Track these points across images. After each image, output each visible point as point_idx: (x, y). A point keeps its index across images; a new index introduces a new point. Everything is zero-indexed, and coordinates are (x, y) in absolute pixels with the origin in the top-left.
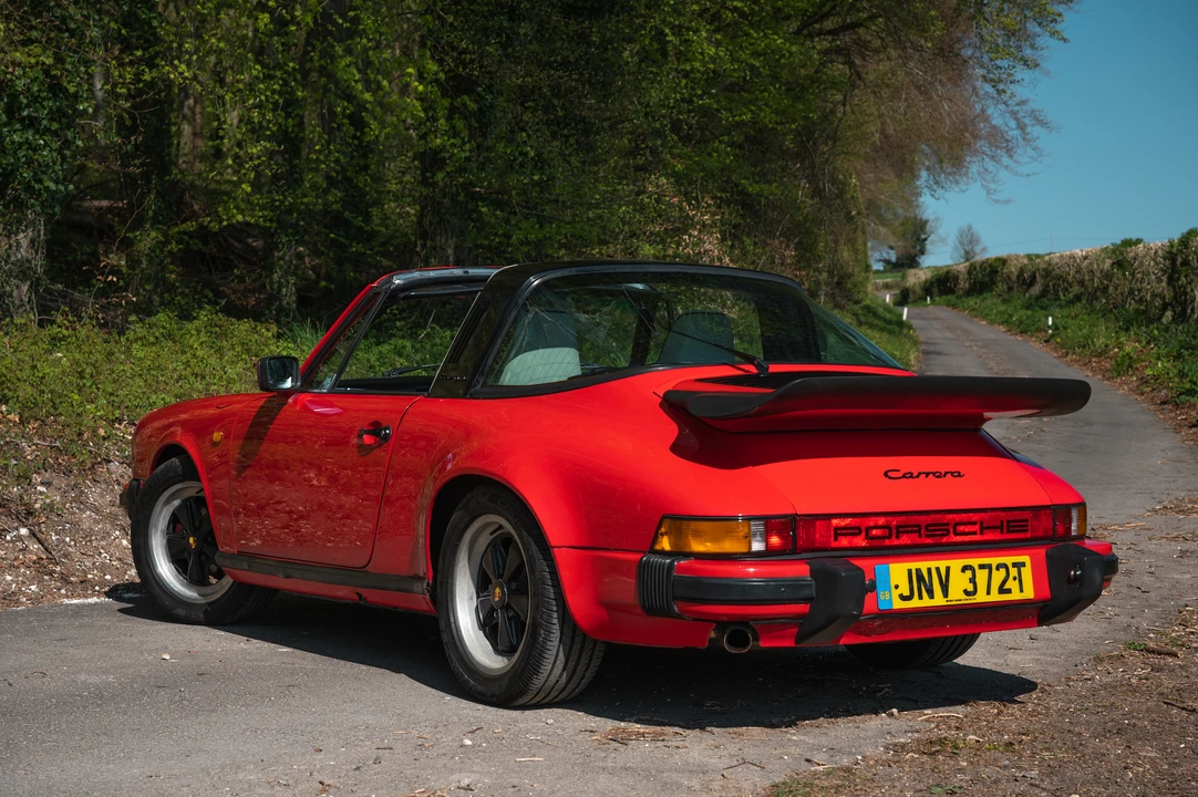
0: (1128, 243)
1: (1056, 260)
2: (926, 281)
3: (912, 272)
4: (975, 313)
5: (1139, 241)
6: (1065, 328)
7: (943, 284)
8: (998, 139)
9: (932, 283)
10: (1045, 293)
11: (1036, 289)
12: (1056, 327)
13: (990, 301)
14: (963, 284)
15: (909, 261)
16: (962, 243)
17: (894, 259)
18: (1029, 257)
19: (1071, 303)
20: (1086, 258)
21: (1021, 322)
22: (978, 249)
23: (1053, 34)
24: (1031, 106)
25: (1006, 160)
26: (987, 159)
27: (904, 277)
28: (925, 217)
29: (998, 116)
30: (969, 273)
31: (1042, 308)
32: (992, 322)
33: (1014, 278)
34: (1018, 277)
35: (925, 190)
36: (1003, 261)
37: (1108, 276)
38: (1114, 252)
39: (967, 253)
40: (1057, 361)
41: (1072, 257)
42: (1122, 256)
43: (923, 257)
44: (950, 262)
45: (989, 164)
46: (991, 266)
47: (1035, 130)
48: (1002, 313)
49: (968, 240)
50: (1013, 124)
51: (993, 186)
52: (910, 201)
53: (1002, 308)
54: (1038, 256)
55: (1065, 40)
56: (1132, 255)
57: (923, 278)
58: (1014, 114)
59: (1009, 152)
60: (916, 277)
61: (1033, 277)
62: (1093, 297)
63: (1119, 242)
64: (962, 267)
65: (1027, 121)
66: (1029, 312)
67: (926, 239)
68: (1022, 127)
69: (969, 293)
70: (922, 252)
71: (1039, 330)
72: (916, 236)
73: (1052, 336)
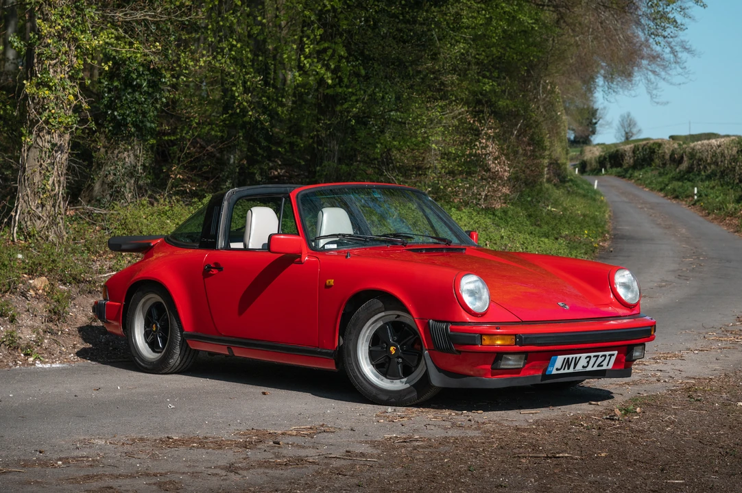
2: (600, 157)
3: (587, 148)
4: (640, 182)
6: (706, 195)
7: (613, 160)
8: (654, 58)
9: (605, 158)
10: (690, 170)
11: (684, 166)
12: (700, 195)
13: (649, 174)
14: (629, 160)
15: (582, 141)
16: (623, 126)
17: (572, 138)
19: (709, 177)
21: (674, 190)
22: (634, 131)
25: (663, 74)
26: (650, 73)
27: (582, 152)
28: (596, 106)
30: (634, 152)
31: (689, 180)
32: (652, 189)
33: (667, 157)
34: (671, 156)
36: (660, 145)
39: (627, 133)
40: (702, 219)
43: (594, 137)
44: (615, 142)
45: (651, 76)
46: (650, 148)
47: (683, 55)
48: (660, 183)
49: (627, 123)
50: (668, 50)
51: (654, 92)
52: (587, 96)
53: (660, 180)
57: (597, 153)
58: (669, 43)
59: (665, 68)
60: (592, 153)
61: (682, 158)
64: (628, 147)
65: (677, 48)
66: (680, 183)
67: (596, 123)
68: (673, 52)
69: (634, 168)
70: (594, 132)
71: (687, 197)
72: (589, 119)
73: (698, 201)
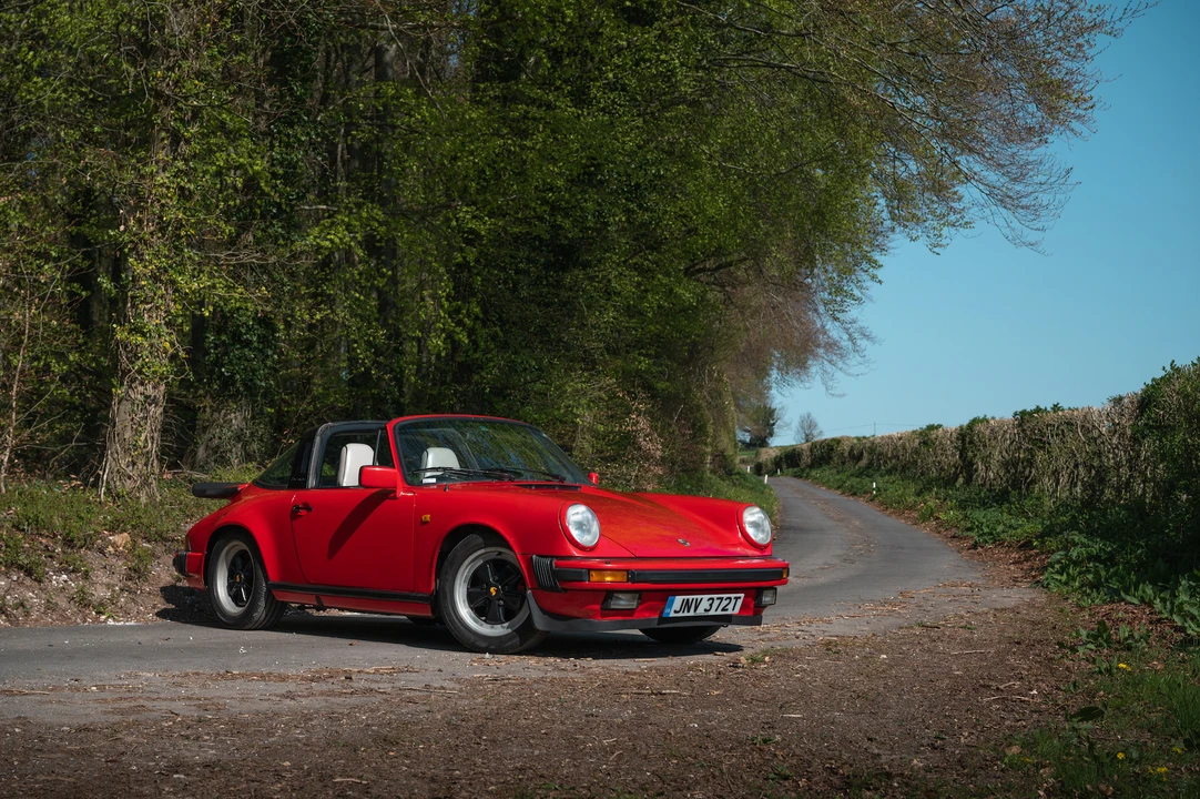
0: (931, 428)
1: (879, 441)
2: (776, 457)
3: (763, 450)
4: (818, 482)
5: (940, 426)
6: (885, 490)
7: (790, 459)
8: (832, 346)
9: (781, 459)
10: (870, 465)
11: (864, 462)
12: (878, 489)
13: (826, 472)
14: (806, 459)
15: (760, 442)
16: (802, 428)
17: (748, 440)
18: (858, 439)
19: (889, 472)
20: (900, 439)
21: (852, 486)
22: (815, 432)
23: (873, 277)
24: (860, 324)
25: (840, 364)
26: (826, 363)
27: (757, 454)
28: (773, 406)
29: (834, 331)
30: (811, 450)
31: (868, 476)
32: (829, 488)
33: (846, 454)
34: (850, 453)
35: (774, 385)
36: (838, 441)
37: (916, 452)
38: (921, 434)
39: (807, 435)
40: (879, 513)
41: (890, 438)
42: (927, 437)
43: (771, 439)
44: (794, 443)
45: (827, 366)
46: (828, 445)
47: (862, 343)
48: (838, 480)
49: (808, 425)
50: (846, 337)
51: (830, 383)
52: (762, 393)
53: (838, 477)
54: (864, 438)
55: (880, 282)
56: (934, 436)
57: (774, 455)
58: (847, 330)
59: (842, 356)
60: (767, 455)
61: (862, 454)
62: (904, 468)
63: (925, 427)
64: (805, 446)
65: (856, 335)
66: (858, 480)
67: (774, 424)
68: (852, 339)
69: (811, 466)
70: (771, 434)
71: (866, 492)
72: (766, 420)
73: (876, 496)
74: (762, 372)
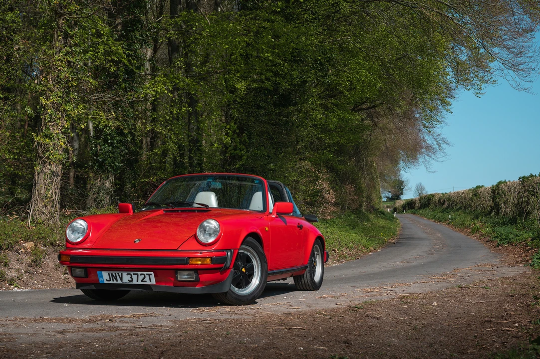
0: (478, 187)
1: (452, 194)
2: (403, 205)
3: (398, 201)
4: (422, 215)
5: (483, 186)
6: (455, 219)
7: (410, 205)
8: (429, 148)
9: (406, 205)
10: (447, 208)
11: (445, 206)
12: (452, 219)
13: (427, 211)
14: (418, 205)
15: (396, 197)
16: (418, 190)
17: (390, 197)
18: (442, 194)
19: (457, 210)
20: (463, 193)
21: (439, 218)
22: (424, 192)
23: (448, 110)
24: (443, 136)
25: (433, 156)
26: (426, 156)
27: (395, 203)
28: (402, 180)
29: (429, 140)
30: (420, 200)
31: (447, 212)
32: (428, 219)
33: (437, 202)
34: (439, 201)
35: (402, 169)
36: (433, 196)
37: (471, 199)
38: (473, 190)
39: (420, 194)
40: (452, 231)
41: (458, 193)
42: (476, 192)
43: (402, 196)
44: (413, 198)
46: (428, 197)
47: (444, 146)
48: (432, 215)
49: (420, 188)
50: (435, 143)
51: (428, 166)
52: (396, 173)
53: (433, 213)
54: (446, 193)
55: (452, 113)
56: (479, 191)
57: (402, 203)
58: (436, 139)
59: (434, 153)
60: (399, 203)
61: (444, 201)
62: (465, 208)
63: (475, 187)
64: (417, 198)
65: (440, 142)
66: (442, 214)
67: (403, 189)
68: (439, 144)
69: (420, 208)
70: (402, 194)
71: (445, 220)
72: (399, 187)
73: (451, 222)
74: (395, 162)
